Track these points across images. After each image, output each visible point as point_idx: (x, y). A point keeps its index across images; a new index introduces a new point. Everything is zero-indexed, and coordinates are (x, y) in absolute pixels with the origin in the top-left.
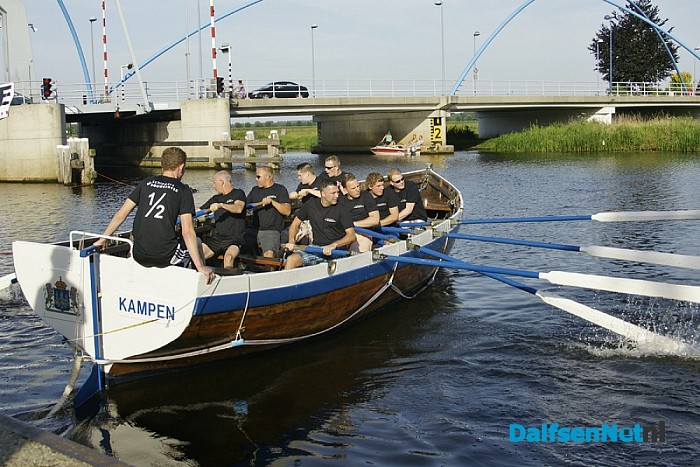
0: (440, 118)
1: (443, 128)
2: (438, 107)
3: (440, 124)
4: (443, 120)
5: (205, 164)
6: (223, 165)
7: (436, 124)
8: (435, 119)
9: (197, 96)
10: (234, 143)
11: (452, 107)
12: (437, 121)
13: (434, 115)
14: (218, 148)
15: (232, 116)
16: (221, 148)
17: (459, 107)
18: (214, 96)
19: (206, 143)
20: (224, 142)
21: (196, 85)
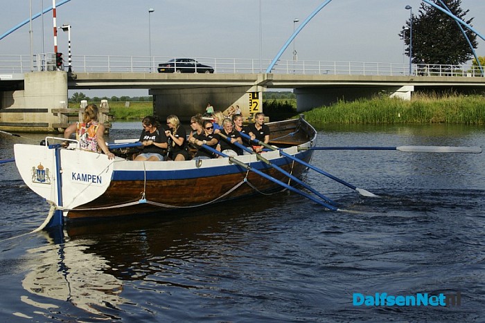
0: (257, 93)
1: (260, 101)
2: (256, 83)
3: (257, 98)
4: (260, 95)
5: (45, 129)
6: (60, 129)
7: (254, 98)
8: (253, 93)
9: (39, 69)
10: (69, 111)
11: (268, 84)
12: (254, 95)
13: (252, 90)
14: (55, 114)
15: (69, 88)
16: (59, 114)
17: (274, 84)
18: (55, 69)
19: (46, 111)
20: (61, 110)
21: (39, 59)
